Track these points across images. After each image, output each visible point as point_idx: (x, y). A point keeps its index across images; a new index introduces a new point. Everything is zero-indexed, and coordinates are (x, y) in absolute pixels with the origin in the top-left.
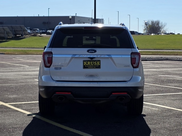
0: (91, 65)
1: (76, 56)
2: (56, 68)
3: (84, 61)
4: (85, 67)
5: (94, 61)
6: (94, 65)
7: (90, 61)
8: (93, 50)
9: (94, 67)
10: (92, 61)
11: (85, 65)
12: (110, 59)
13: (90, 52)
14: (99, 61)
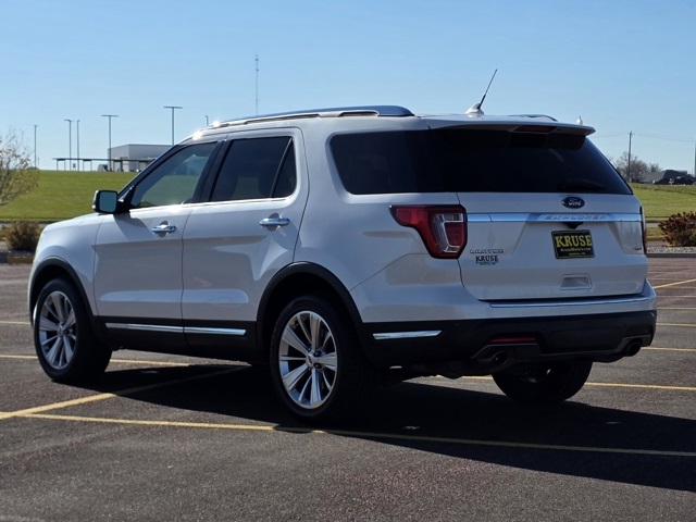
0: (574, 246)
1: (541, 219)
2: (481, 260)
3: (555, 234)
4: (561, 253)
5: (579, 234)
6: (579, 246)
7: (570, 235)
8: (579, 200)
9: (581, 252)
10: (574, 234)
11: (558, 246)
12: (607, 226)
13: (572, 207)
14: (588, 233)
